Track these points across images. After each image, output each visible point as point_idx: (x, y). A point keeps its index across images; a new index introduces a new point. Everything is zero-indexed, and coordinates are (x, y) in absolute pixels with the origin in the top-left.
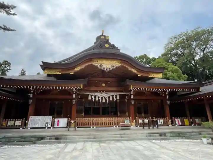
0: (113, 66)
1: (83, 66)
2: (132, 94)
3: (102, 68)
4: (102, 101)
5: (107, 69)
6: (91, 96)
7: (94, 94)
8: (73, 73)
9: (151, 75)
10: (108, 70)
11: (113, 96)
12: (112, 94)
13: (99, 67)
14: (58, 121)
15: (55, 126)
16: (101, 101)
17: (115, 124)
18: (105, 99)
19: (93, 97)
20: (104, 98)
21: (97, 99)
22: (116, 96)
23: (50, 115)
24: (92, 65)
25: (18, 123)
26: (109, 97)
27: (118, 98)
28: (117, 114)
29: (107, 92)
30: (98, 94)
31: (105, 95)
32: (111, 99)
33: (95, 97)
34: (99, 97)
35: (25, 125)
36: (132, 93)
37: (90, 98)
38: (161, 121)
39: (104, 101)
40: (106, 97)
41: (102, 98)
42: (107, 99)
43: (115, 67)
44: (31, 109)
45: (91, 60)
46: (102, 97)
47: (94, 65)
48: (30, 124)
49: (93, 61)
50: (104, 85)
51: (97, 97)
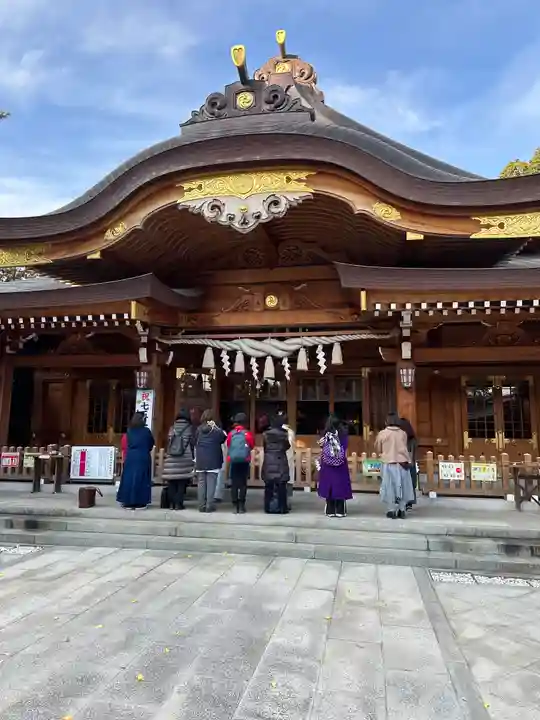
0: (276, 203)
1: (138, 220)
2: (406, 339)
3: (223, 219)
4: (261, 374)
5: (244, 223)
6: (217, 352)
7: (225, 345)
8: (97, 256)
9: (488, 226)
10: (252, 223)
11: (312, 351)
12: (309, 341)
13: (208, 214)
14: (83, 454)
15: (72, 477)
16: (256, 371)
18: (277, 361)
19: (225, 358)
20: (269, 362)
21: (240, 367)
22: (328, 349)
24: (175, 206)
26: (294, 357)
27: (337, 358)
29: (280, 332)
30: (245, 345)
31: (273, 346)
32: (302, 364)
34: (247, 358)
36: (406, 333)
37: (209, 361)
39: (270, 372)
40: (278, 353)
41: (261, 361)
42: (285, 363)
43: (282, 208)
45: (168, 183)
46: (261, 354)
47: (186, 210)
49: (181, 191)
50: (271, 301)
51: (240, 358)
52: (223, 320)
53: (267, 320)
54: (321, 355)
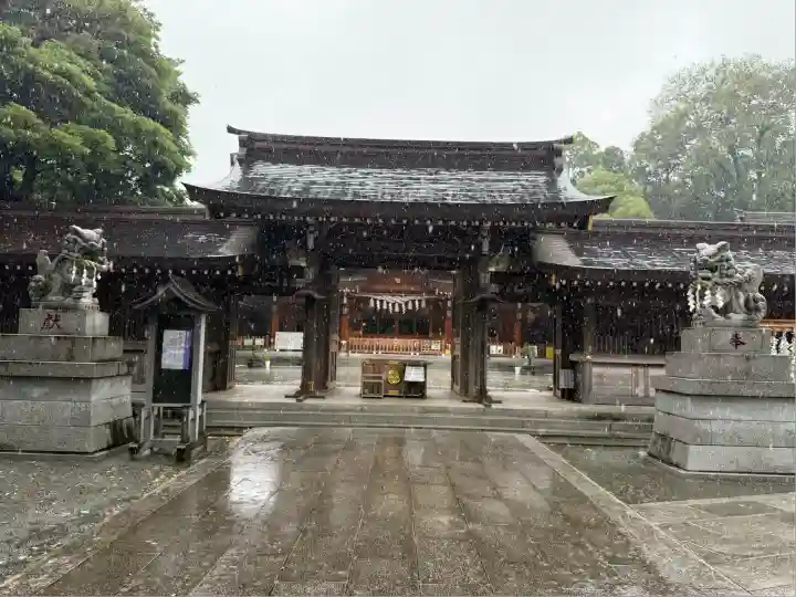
4: (393, 310)
6: (375, 300)
7: (379, 298)
11: (413, 301)
12: (412, 298)
16: (391, 308)
17: (415, 349)
18: (400, 305)
19: (378, 303)
20: (397, 305)
21: (385, 307)
22: (420, 301)
23: (298, 331)
25: (259, 342)
26: (406, 304)
27: (423, 305)
28: (428, 334)
29: (398, 293)
30: (387, 298)
31: (398, 299)
32: (410, 307)
33: (382, 301)
34: (388, 303)
35: (269, 344)
37: (372, 304)
38: (501, 348)
39: (397, 309)
40: (401, 302)
41: (393, 305)
42: (403, 306)
44: (275, 321)
46: (393, 302)
48: (278, 346)
50: (398, 280)
51: (385, 303)
52: (378, 287)
53: (397, 288)
54: (417, 303)
